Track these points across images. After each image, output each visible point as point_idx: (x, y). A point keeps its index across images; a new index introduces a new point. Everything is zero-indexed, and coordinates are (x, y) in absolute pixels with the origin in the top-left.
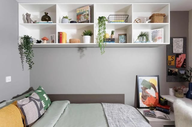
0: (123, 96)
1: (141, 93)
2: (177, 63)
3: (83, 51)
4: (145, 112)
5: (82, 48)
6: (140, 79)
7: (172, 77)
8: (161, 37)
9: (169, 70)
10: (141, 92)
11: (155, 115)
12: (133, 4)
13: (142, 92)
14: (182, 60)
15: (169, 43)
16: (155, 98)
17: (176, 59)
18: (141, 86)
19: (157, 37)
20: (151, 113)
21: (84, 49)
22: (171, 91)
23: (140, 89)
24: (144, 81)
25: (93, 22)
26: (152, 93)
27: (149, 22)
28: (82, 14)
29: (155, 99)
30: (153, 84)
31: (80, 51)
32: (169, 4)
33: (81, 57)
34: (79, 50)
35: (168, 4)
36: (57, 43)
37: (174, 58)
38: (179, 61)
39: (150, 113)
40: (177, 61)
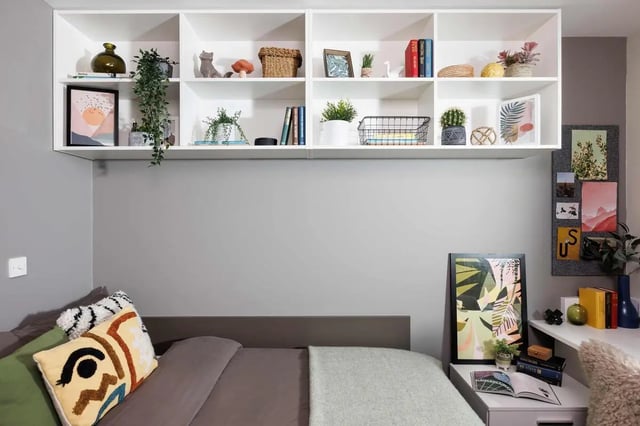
4: (476, 376)
11: (510, 387)
12: (436, 12)
15: (559, 146)
19: (520, 125)
20: (496, 380)
25: (304, 76)
32: (559, 12)
35: (555, 14)
39: (494, 382)
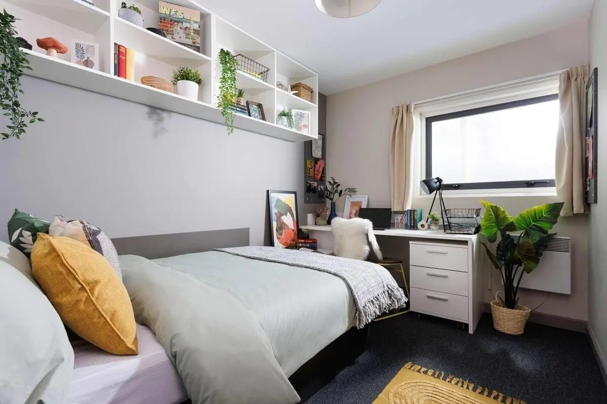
0: (247, 231)
1: (276, 223)
2: (316, 173)
3: (161, 120)
5: (158, 111)
6: (273, 197)
7: (311, 194)
8: (307, 124)
9: (307, 183)
10: (274, 220)
13: (277, 221)
14: (321, 170)
16: (293, 230)
17: (315, 167)
18: (274, 211)
21: (165, 115)
22: (310, 217)
23: (274, 217)
24: (278, 200)
26: (289, 221)
27: (294, 94)
28: (178, 22)
29: (293, 233)
30: (290, 206)
31: (155, 117)
33: (156, 134)
34: (150, 114)
36: (111, 75)
37: (313, 164)
38: (318, 171)
40: (316, 169)
